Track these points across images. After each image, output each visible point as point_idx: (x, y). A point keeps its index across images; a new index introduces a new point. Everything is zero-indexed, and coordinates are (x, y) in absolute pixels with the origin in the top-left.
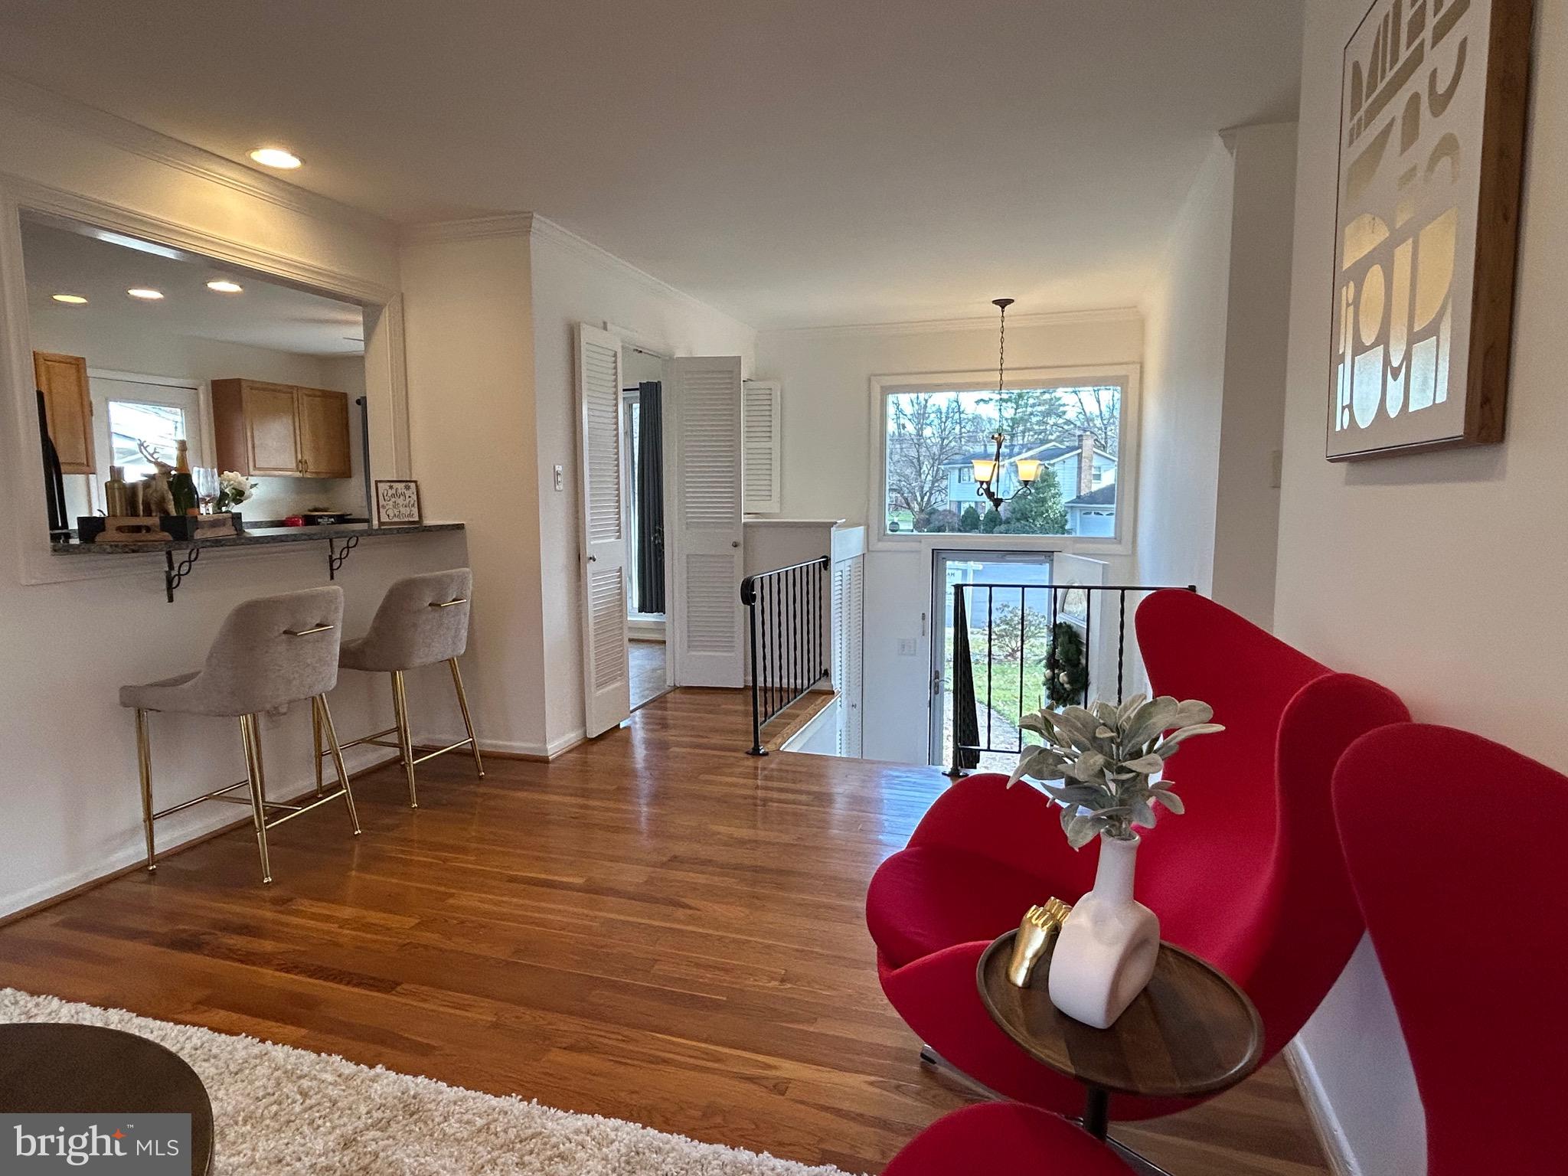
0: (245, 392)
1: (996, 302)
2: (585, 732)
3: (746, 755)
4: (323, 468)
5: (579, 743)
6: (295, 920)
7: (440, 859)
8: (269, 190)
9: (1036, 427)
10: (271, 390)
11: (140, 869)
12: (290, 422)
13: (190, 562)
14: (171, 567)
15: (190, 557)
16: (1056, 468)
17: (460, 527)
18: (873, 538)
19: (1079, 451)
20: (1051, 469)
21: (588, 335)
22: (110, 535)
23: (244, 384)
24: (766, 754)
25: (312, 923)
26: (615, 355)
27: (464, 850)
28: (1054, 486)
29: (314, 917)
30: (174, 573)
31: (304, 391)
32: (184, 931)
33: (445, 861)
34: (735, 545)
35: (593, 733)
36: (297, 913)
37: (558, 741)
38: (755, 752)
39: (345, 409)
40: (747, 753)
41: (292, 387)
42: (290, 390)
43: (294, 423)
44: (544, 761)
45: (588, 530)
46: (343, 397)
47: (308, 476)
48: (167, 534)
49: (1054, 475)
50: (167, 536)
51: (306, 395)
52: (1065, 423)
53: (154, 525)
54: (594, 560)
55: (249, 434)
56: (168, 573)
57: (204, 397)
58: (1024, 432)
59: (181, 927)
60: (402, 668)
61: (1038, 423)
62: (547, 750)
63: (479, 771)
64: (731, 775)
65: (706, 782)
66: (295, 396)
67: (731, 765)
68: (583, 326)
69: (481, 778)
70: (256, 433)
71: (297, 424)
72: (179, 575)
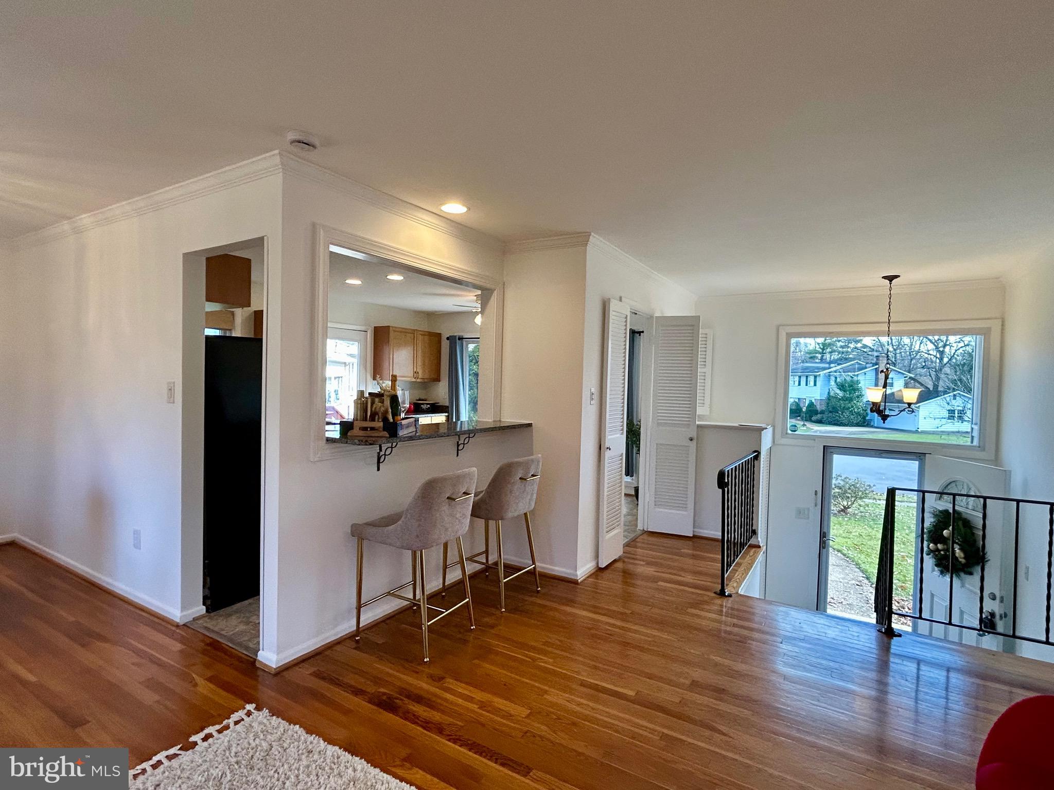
0: (392, 334)
1: (884, 278)
2: (598, 563)
3: (714, 595)
4: (427, 376)
5: (594, 570)
6: (448, 696)
7: (530, 658)
8: (443, 225)
9: (840, 349)
10: (404, 331)
11: (351, 637)
12: (412, 348)
13: (392, 448)
14: (381, 450)
15: (392, 445)
16: (859, 378)
17: (530, 425)
18: (778, 436)
19: (877, 366)
20: (855, 378)
21: (614, 306)
22: (356, 431)
23: (391, 328)
24: (730, 596)
25: (460, 701)
26: (626, 318)
27: (545, 653)
28: (858, 389)
29: (461, 696)
30: (382, 453)
31: (420, 333)
32: (384, 694)
33: (534, 659)
34: (691, 439)
35: (603, 565)
36: (447, 690)
37: (583, 570)
38: (722, 593)
39: (440, 342)
40: (715, 593)
41: (414, 330)
42: (413, 332)
43: (414, 347)
44: (575, 582)
45: (608, 430)
46: (439, 336)
47: (419, 380)
48: (385, 432)
49: (858, 382)
50: (386, 434)
51: (421, 335)
52: (862, 347)
53: (380, 427)
54: (610, 449)
55: (391, 357)
56: (379, 453)
57: (370, 336)
58: (830, 352)
59: (382, 690)
60: (502, 519)
61: (842, 347)
62: (577, 576)
63: (538, 588)
64: (709, 611)
65: (693, 615)
66: (415, 335)
67: (706, 603)
68: (612, 300)
69: (538, 592)
70: (395, 354)
71: (415, 348)
72: (385, 455)
